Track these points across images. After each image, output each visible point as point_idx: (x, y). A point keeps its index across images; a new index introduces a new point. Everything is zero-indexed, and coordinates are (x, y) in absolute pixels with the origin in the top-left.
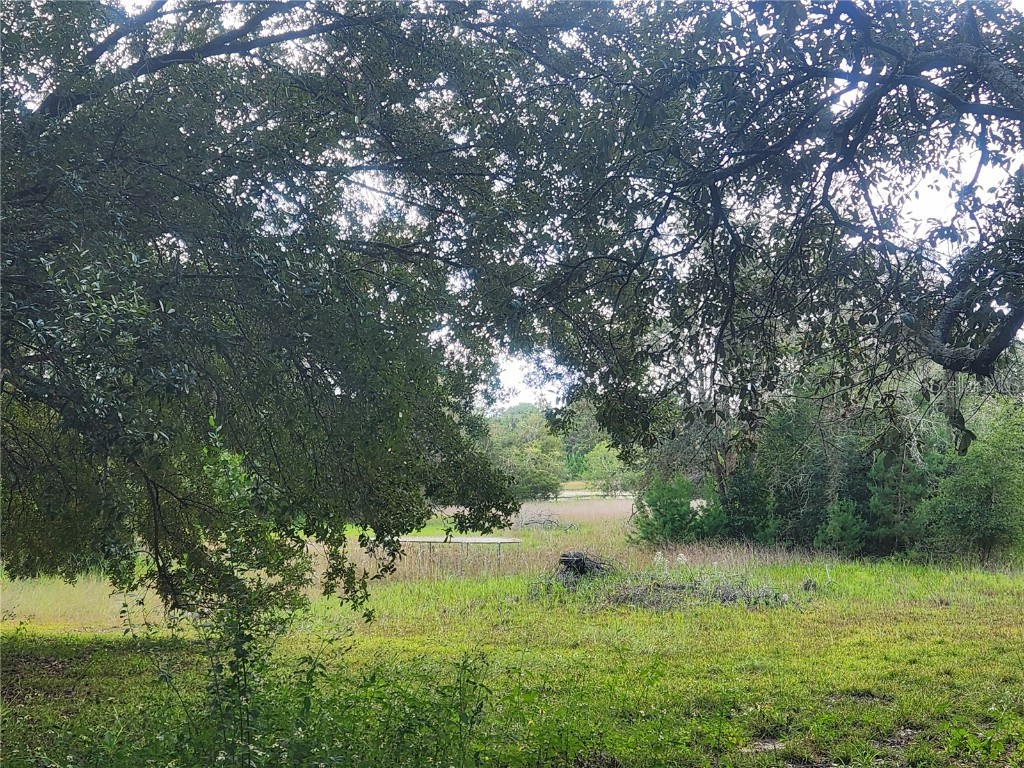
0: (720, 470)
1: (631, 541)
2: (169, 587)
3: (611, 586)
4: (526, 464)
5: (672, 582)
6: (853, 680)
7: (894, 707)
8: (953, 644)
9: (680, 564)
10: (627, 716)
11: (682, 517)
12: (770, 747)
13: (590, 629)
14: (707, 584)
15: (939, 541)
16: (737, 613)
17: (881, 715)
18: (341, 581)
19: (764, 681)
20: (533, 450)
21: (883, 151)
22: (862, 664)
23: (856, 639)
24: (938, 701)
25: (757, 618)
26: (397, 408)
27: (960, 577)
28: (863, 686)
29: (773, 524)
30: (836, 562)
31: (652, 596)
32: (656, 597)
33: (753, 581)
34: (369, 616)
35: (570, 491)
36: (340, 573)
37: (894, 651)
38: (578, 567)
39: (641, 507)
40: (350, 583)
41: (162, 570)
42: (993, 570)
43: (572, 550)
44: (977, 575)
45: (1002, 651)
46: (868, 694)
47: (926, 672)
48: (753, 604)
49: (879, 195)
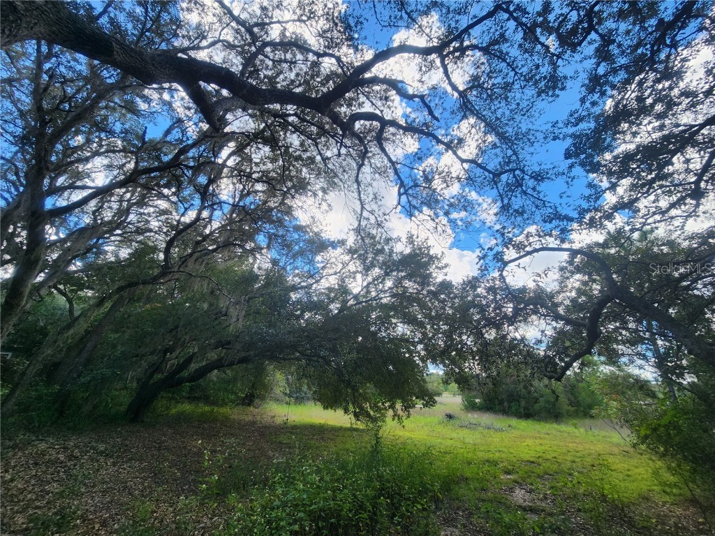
0: (482, 392)
1: (461, 409)
2: (356, 415)
3: (458, 422)
4: (434, 388)
5: (474, 422)
6: (527, 457)
7: (542, 468)
8: (555, 448)
9: (474, 417)
10: (469, 463)
11: (474, 404)
12: (508, 477)
13: (454, 435)
14: (483, 424)
15: (543, 415)
16: (492, 432)
17: (539, 470)
18: (397, 418)
19: (503, 455)
20: (435, 384)
21: (520, 321)
22: (530, 452)
23: (526, 444)
24: (555, 467)
25: (498, 435)
26: (409, 379)
27: (551, 426)
28: (531, 459)
29: (497, 407)
30: (516, 419)
31: (469, 426)
32: (471, 426)
33: (495, 423)
34: (403, 426)
35: (445, 395)
36: (395, 415)
37: (538, 449)
38: (450, 417)
39: (463, 401)
40: (399, 419)
41: (355, 411)
42: (559, 424)
43: (448, 412)
44: (555, 426)
45: (569, 452)
46: (533, 462)
47: (549, 457)
48: (496, 430)
49: (521, 331)
